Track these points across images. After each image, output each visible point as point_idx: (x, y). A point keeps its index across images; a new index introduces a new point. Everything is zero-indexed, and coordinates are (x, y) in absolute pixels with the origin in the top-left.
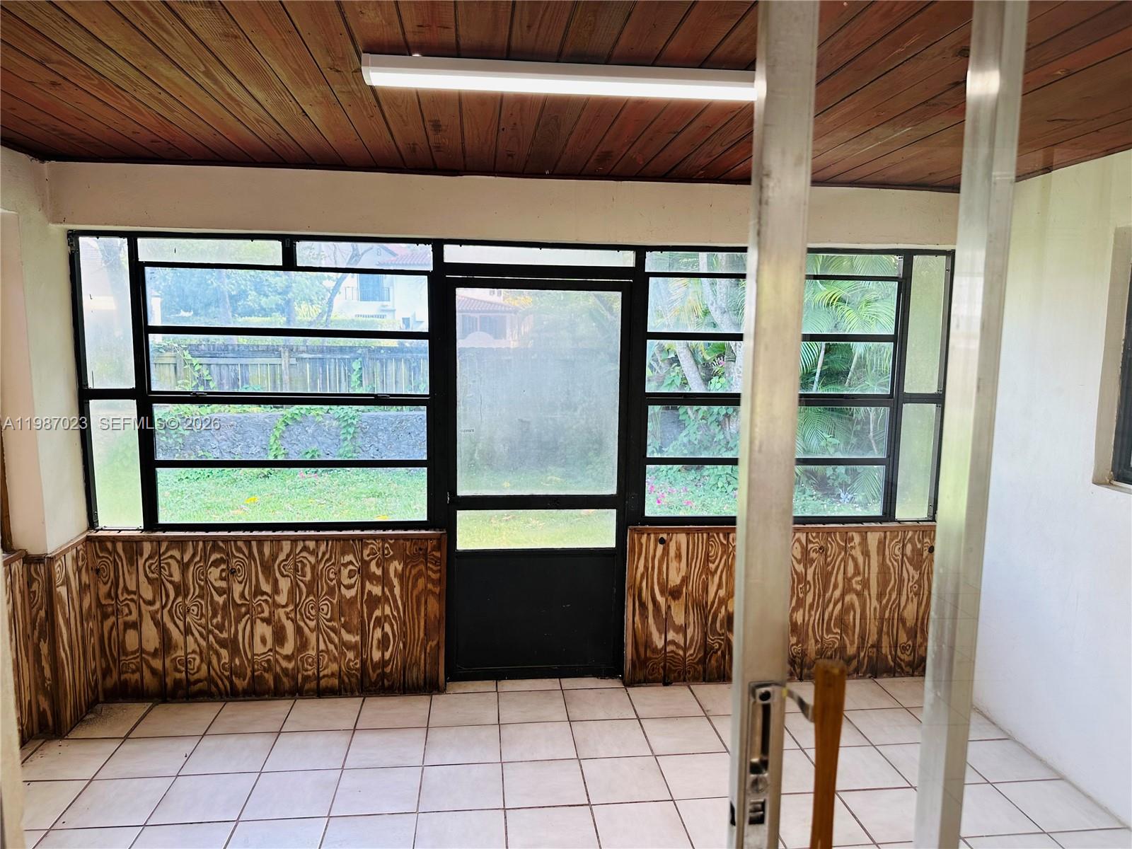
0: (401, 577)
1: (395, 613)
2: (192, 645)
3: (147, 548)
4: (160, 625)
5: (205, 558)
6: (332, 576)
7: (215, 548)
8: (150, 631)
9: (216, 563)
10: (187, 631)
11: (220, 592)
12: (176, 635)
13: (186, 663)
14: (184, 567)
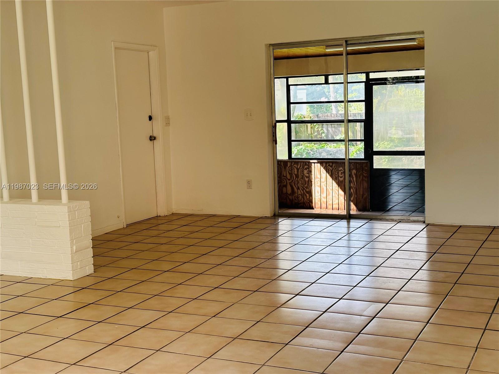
0: (356, 175)
1: (354, 186)
2: (299, 193)
3: (289, 164)
4: (291, 186)
5: (303, 167)
6: (336, 174)
7: (306, 164)
8: (289, 188)
9: (306, 169)
10: (298, 188)
11: (307, 177)
12: (296, 189)
13: (298, 197)
14: (298, 170)
